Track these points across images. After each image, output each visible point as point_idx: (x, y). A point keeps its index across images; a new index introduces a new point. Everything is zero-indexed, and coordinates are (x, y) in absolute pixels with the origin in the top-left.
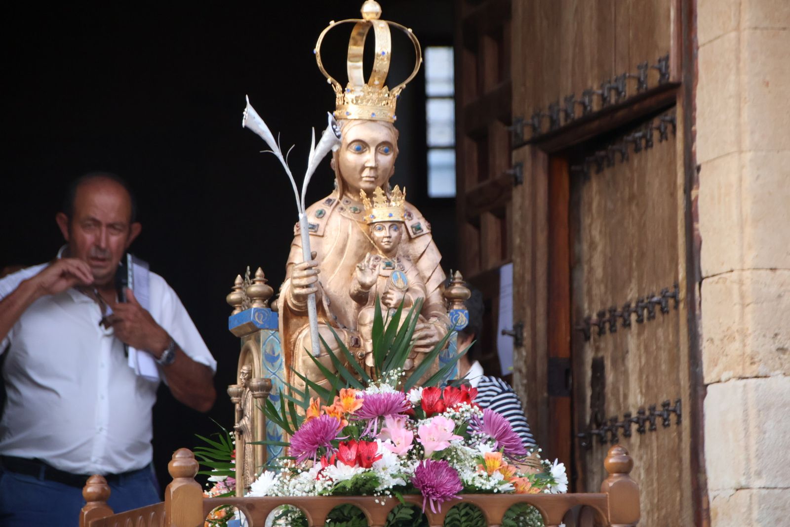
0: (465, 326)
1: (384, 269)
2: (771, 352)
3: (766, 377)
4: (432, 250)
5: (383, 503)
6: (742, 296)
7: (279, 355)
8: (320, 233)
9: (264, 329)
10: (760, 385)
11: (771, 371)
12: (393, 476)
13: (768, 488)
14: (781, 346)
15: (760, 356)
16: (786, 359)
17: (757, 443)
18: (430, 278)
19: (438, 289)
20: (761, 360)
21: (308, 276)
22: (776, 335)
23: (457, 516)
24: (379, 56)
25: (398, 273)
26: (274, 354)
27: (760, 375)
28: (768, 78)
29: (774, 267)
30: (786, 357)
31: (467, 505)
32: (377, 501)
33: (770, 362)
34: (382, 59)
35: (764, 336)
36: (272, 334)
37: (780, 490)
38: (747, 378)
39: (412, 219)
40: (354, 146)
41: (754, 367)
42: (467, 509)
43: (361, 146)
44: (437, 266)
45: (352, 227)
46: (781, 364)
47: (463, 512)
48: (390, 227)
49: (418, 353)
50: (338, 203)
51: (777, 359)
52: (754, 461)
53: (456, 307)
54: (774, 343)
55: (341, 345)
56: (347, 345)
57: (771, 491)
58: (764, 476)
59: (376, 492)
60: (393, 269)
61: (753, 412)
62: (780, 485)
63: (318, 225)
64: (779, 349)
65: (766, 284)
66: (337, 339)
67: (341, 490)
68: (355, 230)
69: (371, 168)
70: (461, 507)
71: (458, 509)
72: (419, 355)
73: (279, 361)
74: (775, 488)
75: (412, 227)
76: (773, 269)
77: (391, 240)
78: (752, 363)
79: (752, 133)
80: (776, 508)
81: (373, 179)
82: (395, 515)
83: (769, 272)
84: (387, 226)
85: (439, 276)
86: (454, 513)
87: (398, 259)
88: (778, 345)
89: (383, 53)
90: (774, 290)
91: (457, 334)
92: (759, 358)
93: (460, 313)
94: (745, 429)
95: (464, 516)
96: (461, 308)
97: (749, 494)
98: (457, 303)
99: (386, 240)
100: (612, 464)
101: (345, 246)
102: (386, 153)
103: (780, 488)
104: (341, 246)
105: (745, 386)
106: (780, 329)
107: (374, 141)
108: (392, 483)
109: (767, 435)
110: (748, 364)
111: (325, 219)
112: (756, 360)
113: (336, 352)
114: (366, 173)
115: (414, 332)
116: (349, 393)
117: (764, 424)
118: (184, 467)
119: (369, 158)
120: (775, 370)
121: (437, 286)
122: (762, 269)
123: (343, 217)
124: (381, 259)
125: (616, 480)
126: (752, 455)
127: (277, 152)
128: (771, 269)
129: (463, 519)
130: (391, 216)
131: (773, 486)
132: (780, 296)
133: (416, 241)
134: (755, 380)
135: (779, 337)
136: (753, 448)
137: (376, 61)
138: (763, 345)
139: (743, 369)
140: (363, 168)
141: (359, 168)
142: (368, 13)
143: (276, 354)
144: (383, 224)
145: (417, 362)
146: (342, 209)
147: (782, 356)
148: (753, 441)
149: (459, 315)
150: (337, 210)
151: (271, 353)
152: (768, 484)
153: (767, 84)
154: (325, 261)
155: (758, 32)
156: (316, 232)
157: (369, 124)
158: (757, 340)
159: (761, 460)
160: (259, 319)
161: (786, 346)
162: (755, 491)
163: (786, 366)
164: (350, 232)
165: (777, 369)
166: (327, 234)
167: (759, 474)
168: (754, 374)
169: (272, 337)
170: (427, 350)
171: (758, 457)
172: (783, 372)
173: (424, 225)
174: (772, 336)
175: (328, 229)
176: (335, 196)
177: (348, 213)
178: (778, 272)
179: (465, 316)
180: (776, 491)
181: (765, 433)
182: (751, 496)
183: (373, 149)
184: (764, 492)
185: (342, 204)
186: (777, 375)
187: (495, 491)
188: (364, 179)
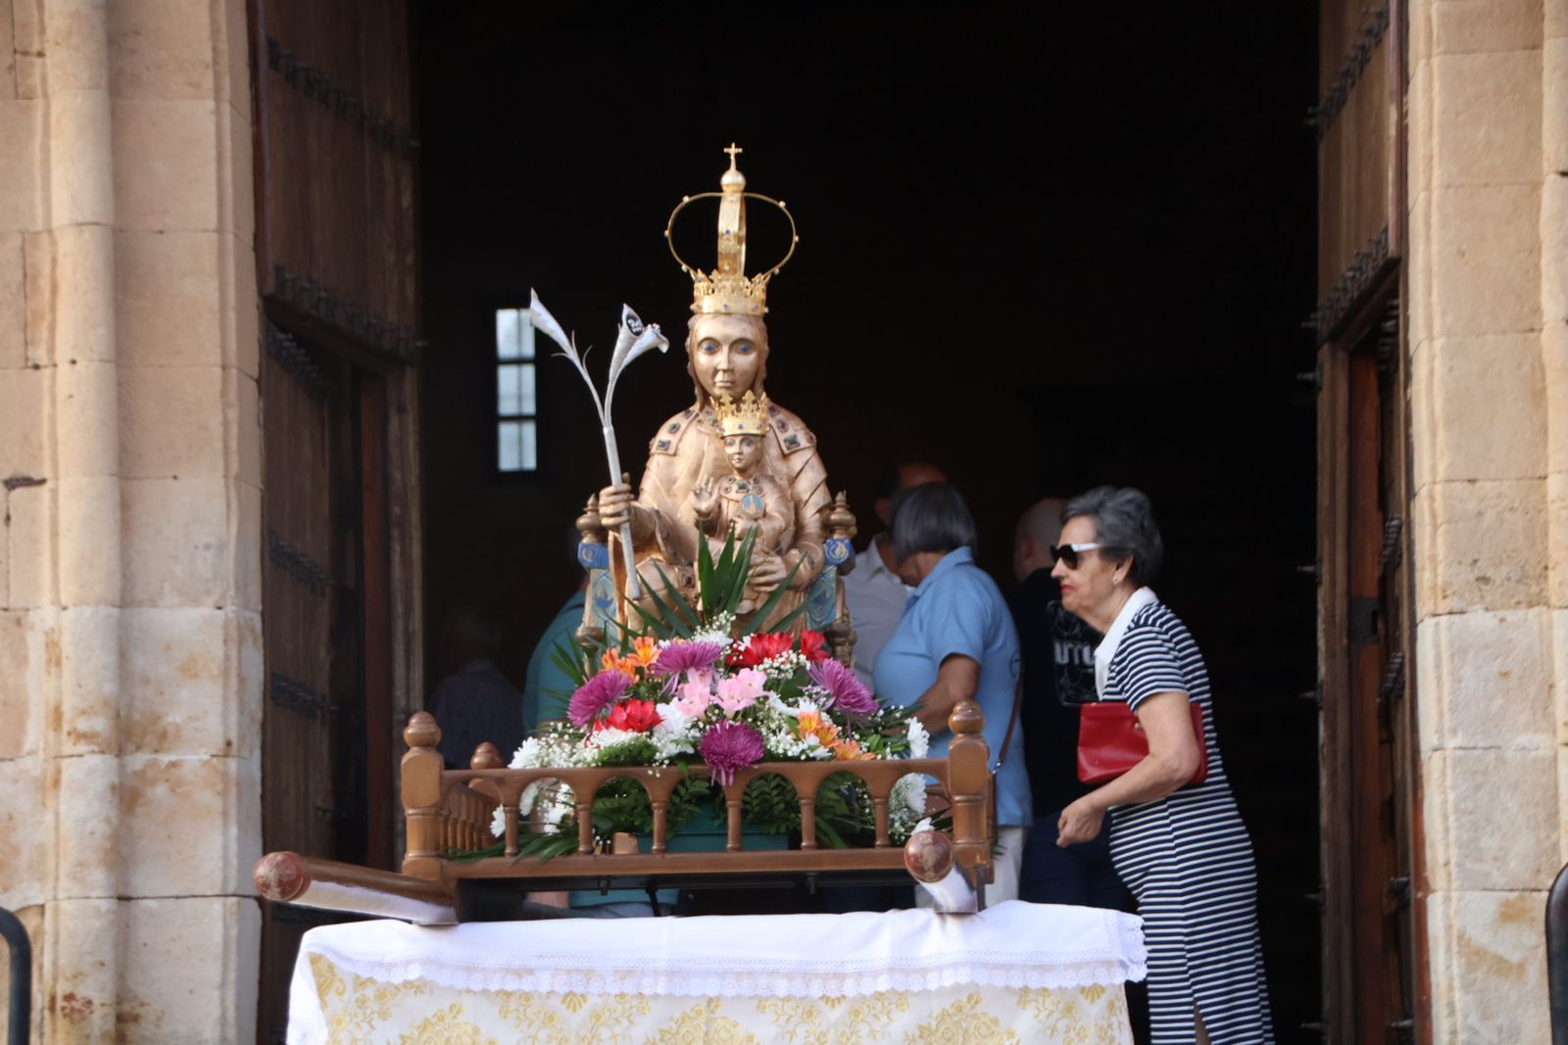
0: (846, 558)
1: (737, 492)
2: (1468, 582)
3: (1462, 613)
4: (813, 468)
5: (658, 775)
6: (1434, 516)
7: (612, 600)
8: (671, 451)
9: (594, 567)
10: (1453, 623)
11: (1468, 605)
12: (677, 742)
13: (1464, 749)
14: (1481, 575)
15: (1455, 588)
16: (1488, 591)
17: (1450, 694)
18: (807, 501)
19: (817, 515)
20: (1454, 593)
21: (614, 503)
22: (1475, 561)
23: (767, 789)
24: (722, 235)
25: (751, 497)
26: (606, 596)
27: (1455, 610)
28: (1464, 247)
29: (1472, 477)
30: (1488, 587)
31: (777, 776)
32: (650, 772)
33: (1467, 595)
34: (728, 239)
35: (1460, 563)
36: (605, 574)
37: (1481, 751)
38: (1440, 615)
39: (786, 431)
40: (705, 345)
41: (1448, 601)
42: (778, 780)
43: (713, 346)
44: (819, 486)
45: (709, 443)
46: (1482, 597)
47: (773, 784)
48: (742, 442)
49: (759, 592)
50: (697, 415)
51: (1476, 590)
52: (1447, 716)
53: (836, 537)
54: (1473, 570)
55: (668, 585)
56: (676, 585)
57: (1469, 752)
58: (1460, 734)
59: (655, 761)
60: (748, 491)
61: (1445, 656)
62: (1480, 745)
63: (669, 442)
64: (1478, 579)
65: (1461, 500)
66: (664, 578)
67: (613, 760)
68: (712, 447)
69: (725, 371)
70: (771, 777)
71: (766, 780)
72: (762, 594)
73: (612, 607)
74: (1474, 748)
75: (785, 441)
76: (1472, 481)
77: (742, 457)
78: (1445, 597)
79: (1444, 314)
80: (1475, 773)
81: (729, 384)
82: (687, 789)
83: (1466, 484)
84: (738, 440)
85: (820, 498)
86: (763, 786)
87: (755, 480)
88: (1477, 573)
89: (728, 232)
90: (1472, 506)
91: (835, 568)
92: (1453, 590)
93: (839, 544)
94: (1437, 677)
95: (774, 788)
96: (842, 537)
97: (1442, 757)
98: (838, 531)
99: (736, 457)
100: (957, 722)
101: (699, 466)
102: (745, 351)
103: (1480, 749)
104: (694, 466)
105: (1437, 624)
106: (1479, 553)
107: (726, 338)
108: (674, 750)
109: (1463, 684)
110: (1440, 597)
111: (679, 434)
112: (1448, 592)
113: (662, 594)
114: (720, 377)
115: (749, 567)
116: (646, 642)
117: (1459, 670)
118: (422, 734)
119: (721, 359)
120: (1473, 605)
121: (815, 511)
122: (1458, 480)
123: (699, 432)
124: (735, 480)
125: (959, 741)
126: (1446, 708)
127: (572, 354)
128: (1470, 481)
129: (775, 792)
130: (741, 427)
131: (1471, 745)
132: (1480, 514)
133: (792, 457)
134: (1448, 617)
135: (1479, 564)
136: (1446, 700)
137: (720, 241)
138: (1458, 574)
139: (1435, 604)
140: (716, 372)
141: (711, 371)
142: (728, 185)
143: (609, 598)
144: (734, 438)
145: (759, 605)
146: (699, 421)
147: (1483, 587)
148: (1446, 690)
149: (837, 545)
150: (695, 423)
151: (603, 597)
152: (1464, 745)
153: (1463, 254)
154: (677, 485)
155: (1451, 191)
156: (666, 450)
157: (723, 318)
158: (1450, 567)
159: (1456, 714)
160: (588, 557)
161: (1488, 575)
162: (1448, 753)
163: (1488, 599)
164: (706, 449)
165: (1477, 603)
166: (680, 452)
167: (1454, 732)
168: (1447, 611)
169: (604, 578)
170: (769, 589)
171: (1453, 710)
172: (1485, 606)
173: (803, 438)
174: (1471, 561)
175: (681, 446)
176: (696, 408)
177: (706, 427)
178: (1478, 485)
179: (846, 546)
180: (1476, 753)
181: (1460, 681)
182: (1445, 759)
183: (725, 348)
184: (1460, 753)
185: (701, 417)
186: (1476, 610)
187: (803, 757)
188: (719, 384)
